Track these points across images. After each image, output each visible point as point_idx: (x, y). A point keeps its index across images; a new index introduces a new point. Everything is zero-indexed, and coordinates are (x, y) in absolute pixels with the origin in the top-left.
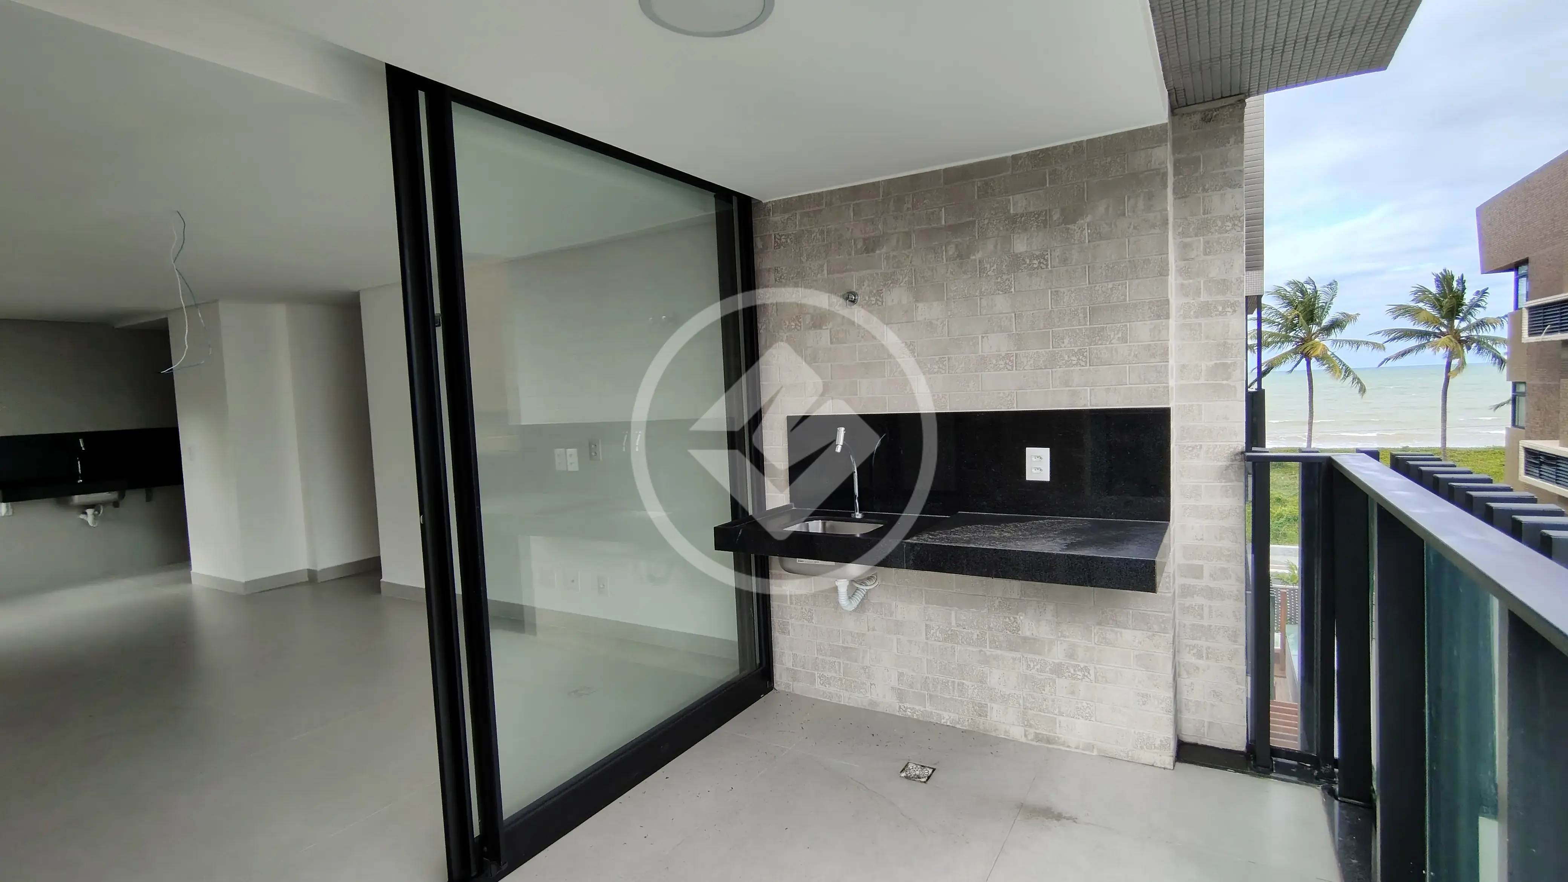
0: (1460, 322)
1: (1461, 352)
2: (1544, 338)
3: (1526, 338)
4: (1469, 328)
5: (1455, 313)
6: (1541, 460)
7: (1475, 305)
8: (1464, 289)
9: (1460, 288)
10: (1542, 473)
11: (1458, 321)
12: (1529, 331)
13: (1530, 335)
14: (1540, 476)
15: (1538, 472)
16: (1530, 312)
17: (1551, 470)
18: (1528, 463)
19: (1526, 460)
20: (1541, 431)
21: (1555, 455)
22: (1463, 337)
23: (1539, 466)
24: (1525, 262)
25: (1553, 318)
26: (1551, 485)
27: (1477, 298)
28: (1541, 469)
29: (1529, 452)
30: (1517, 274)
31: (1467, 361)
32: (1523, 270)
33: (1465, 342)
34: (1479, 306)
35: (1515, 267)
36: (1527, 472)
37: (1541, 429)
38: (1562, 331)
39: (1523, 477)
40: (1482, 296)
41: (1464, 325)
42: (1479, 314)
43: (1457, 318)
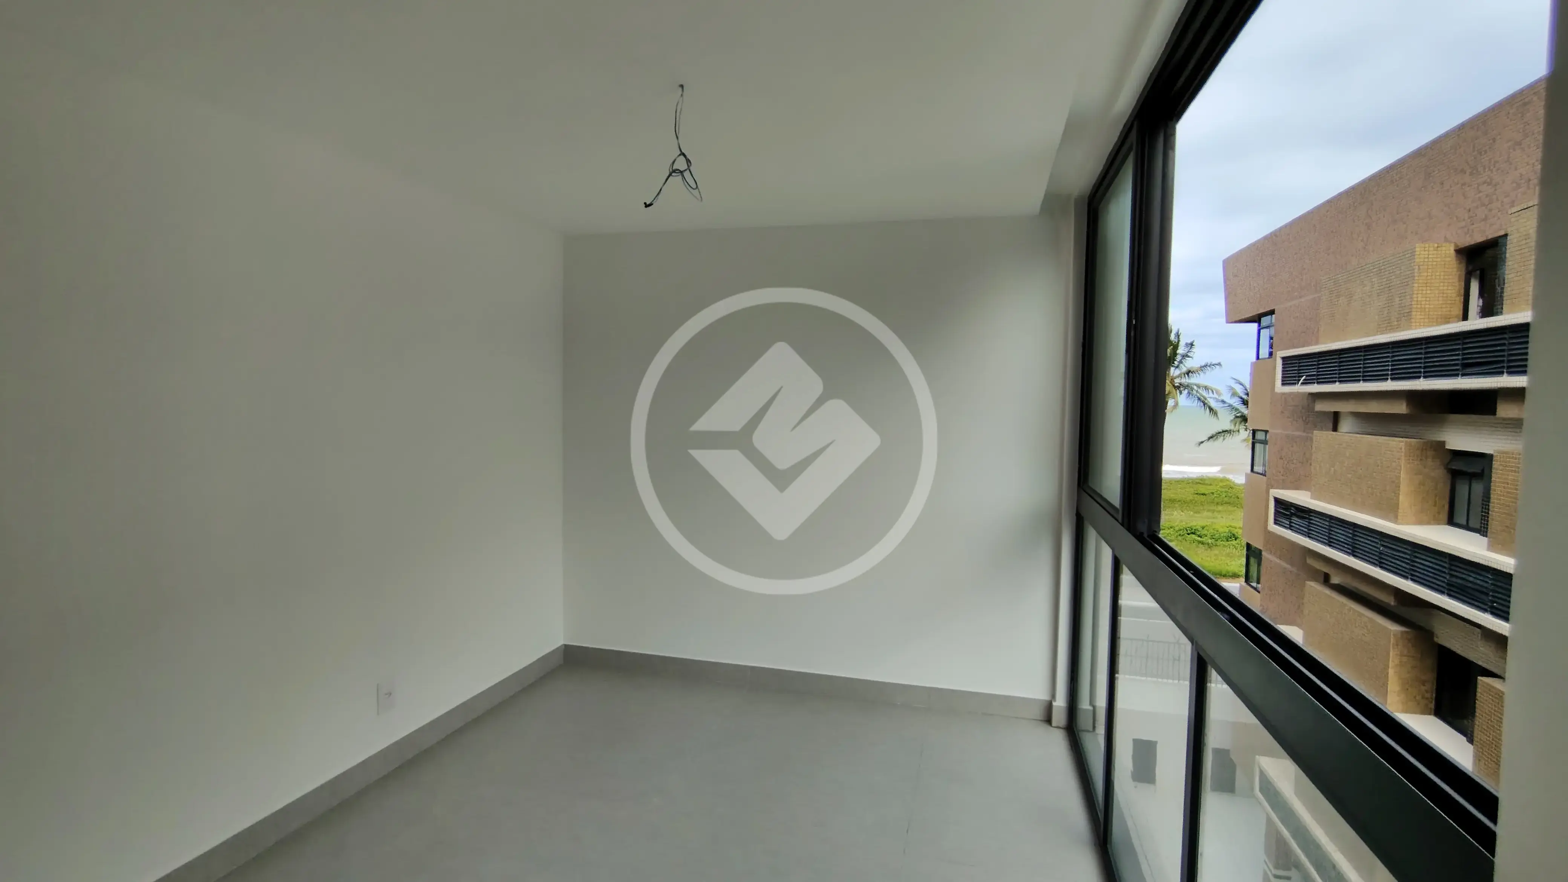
0: (1175, 370)
1: (1175, 394)
2: (1300, 388)
3: (1279, 388)
4: (1179, 376)
5: (1171, 362)
6: (1292, 511)
7: (1185, 356)
8: (1179, 341)
9: (1176, 341)
10: (1292, 524)
11: (1174, 368)
12: (1282, 381)
13: (1284, 383)
14: (1290, 528)
15: (1288, 523)
16: (1283, 361)
17: (1304, 523)
18: (1277, 513)
19: (1275, 510)
20: (1283, 480)
21: (1305, 507)
22: (1176, 383)
23: (1288, 517)
24: (1272, 312)
25: (1307, 369)
26: (1304, 538)
27: (1187, 350)
28: (1292, 521)
29: (1278, 501)
30: (1259, 325)
31: (1180, 404)
32: (1265, 321)
33: (1178, 387)
34: (1189, 357)
35: (1256, 319)
36: (1276, 522)
37: (1283, 478)
38: (1318, 383)
39: (1273, 527)
40: (1191, 348)
41: (1177, 372)
42: (1189, 364)
43: (1173, 366)
